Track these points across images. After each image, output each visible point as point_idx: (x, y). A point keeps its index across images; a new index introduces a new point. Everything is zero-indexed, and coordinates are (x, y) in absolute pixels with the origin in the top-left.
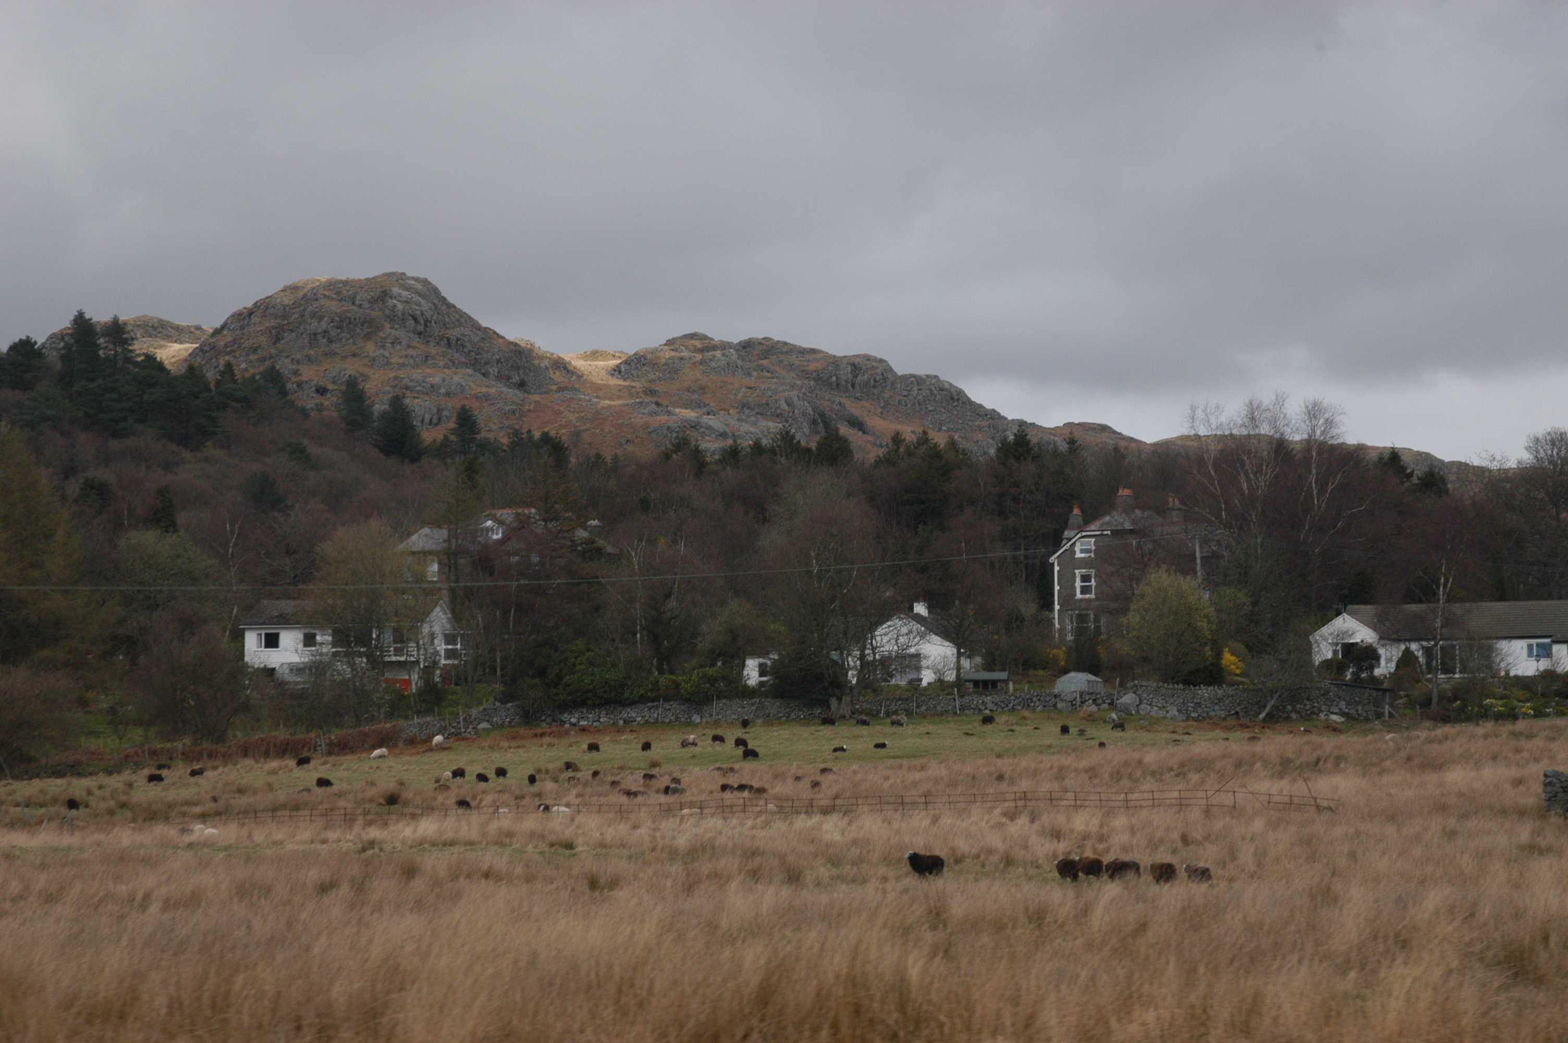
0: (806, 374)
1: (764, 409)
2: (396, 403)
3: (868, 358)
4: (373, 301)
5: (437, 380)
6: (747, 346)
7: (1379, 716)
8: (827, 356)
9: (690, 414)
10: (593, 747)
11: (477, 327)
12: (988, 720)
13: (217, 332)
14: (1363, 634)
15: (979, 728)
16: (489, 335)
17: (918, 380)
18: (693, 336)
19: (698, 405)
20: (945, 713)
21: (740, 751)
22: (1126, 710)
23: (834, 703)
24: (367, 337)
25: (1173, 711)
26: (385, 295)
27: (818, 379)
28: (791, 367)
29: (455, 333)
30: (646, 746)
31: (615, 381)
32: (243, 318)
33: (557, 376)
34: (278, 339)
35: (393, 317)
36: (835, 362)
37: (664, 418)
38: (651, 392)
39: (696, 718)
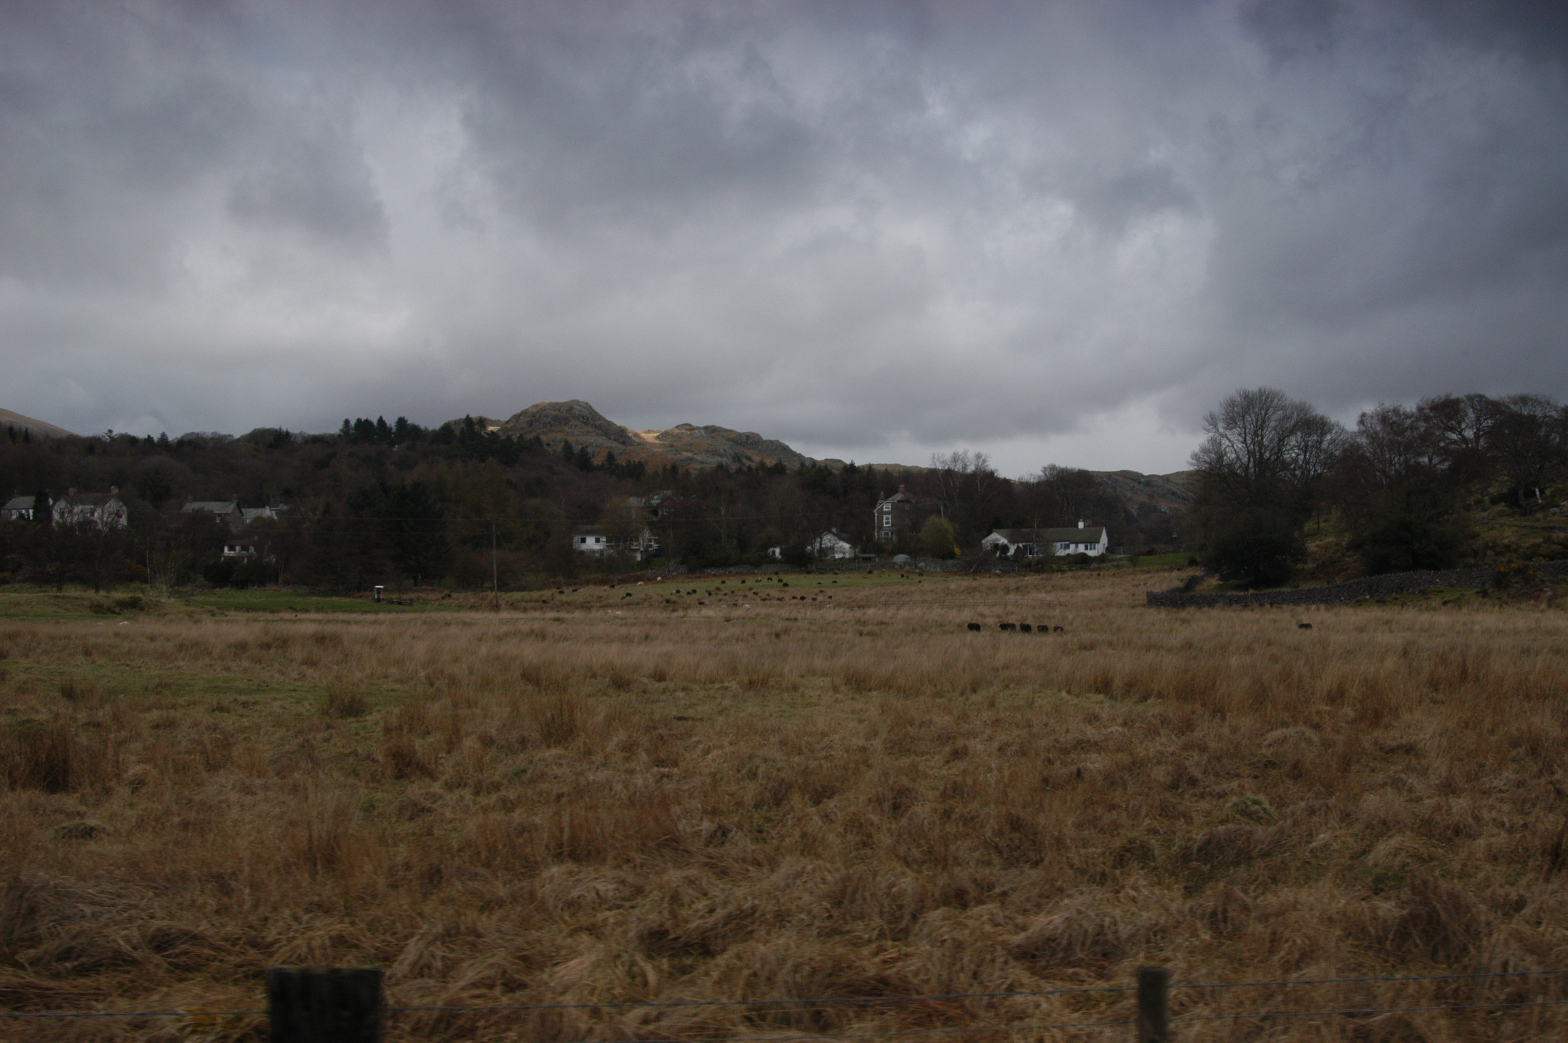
0: (729, 439)
1: (715, 453)
2: (583, 449)
3: (752, 433)
4: (567, 411)
5: (592, 441)
6: (706, 428)
7: (1014, 571)
8: (736, 433)
9: (689, 455)
10: (723, 582)
11: (605, 420)
12: (870, 572)
13: (507, 422)
14: (1003, 541)
15: (868, 576)
16: (611, 424)
17: (772, 442)
18: (686, 424)
19: (690, 451)
20: (852, 569)
21: (781, 584)
22: (921, 568)
23: (809, 566)
24: (565, 424)
25: (939, 569)
26: (572, 408)
27: (733, 441)
28: (723, 436)
29: (598, 423)
30: (743, 582)
31: (658, 442)
32: (517, 417)
33: (636, 439)
34: (531, 425)
35: (574, 417)
36: (740, 435)
37: (679, 456)
38: (671, 446)
39: (756, 571)
